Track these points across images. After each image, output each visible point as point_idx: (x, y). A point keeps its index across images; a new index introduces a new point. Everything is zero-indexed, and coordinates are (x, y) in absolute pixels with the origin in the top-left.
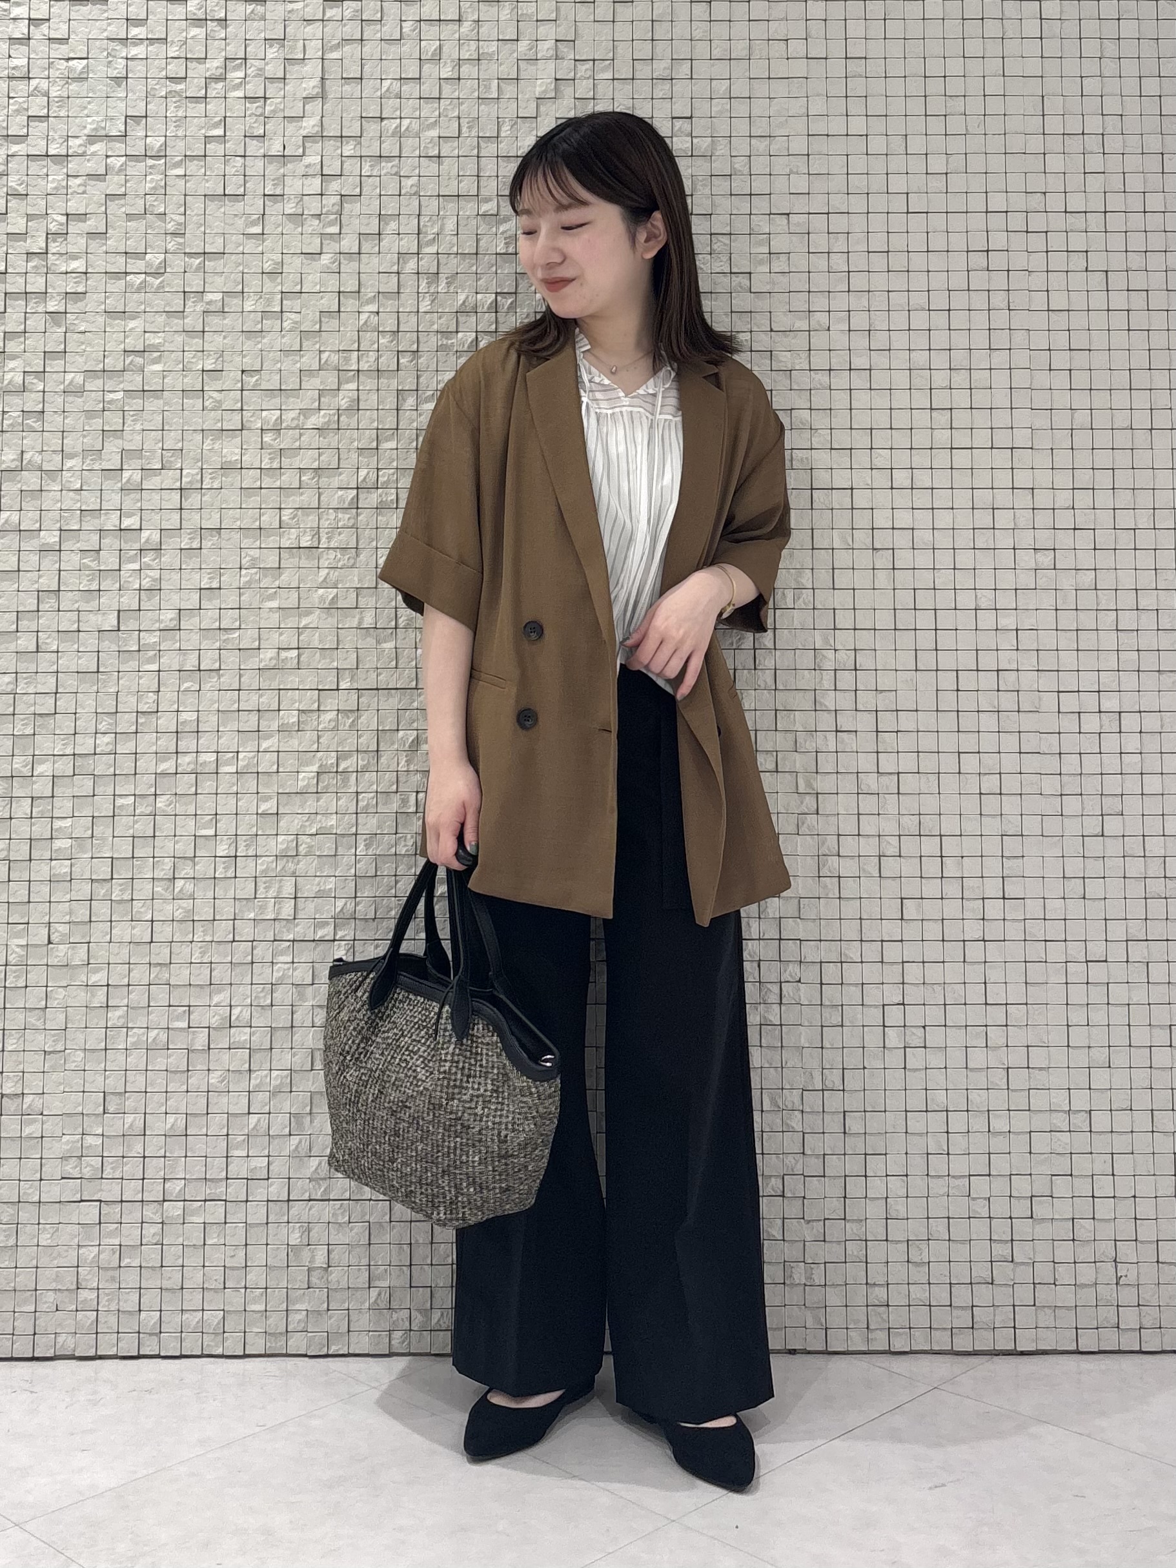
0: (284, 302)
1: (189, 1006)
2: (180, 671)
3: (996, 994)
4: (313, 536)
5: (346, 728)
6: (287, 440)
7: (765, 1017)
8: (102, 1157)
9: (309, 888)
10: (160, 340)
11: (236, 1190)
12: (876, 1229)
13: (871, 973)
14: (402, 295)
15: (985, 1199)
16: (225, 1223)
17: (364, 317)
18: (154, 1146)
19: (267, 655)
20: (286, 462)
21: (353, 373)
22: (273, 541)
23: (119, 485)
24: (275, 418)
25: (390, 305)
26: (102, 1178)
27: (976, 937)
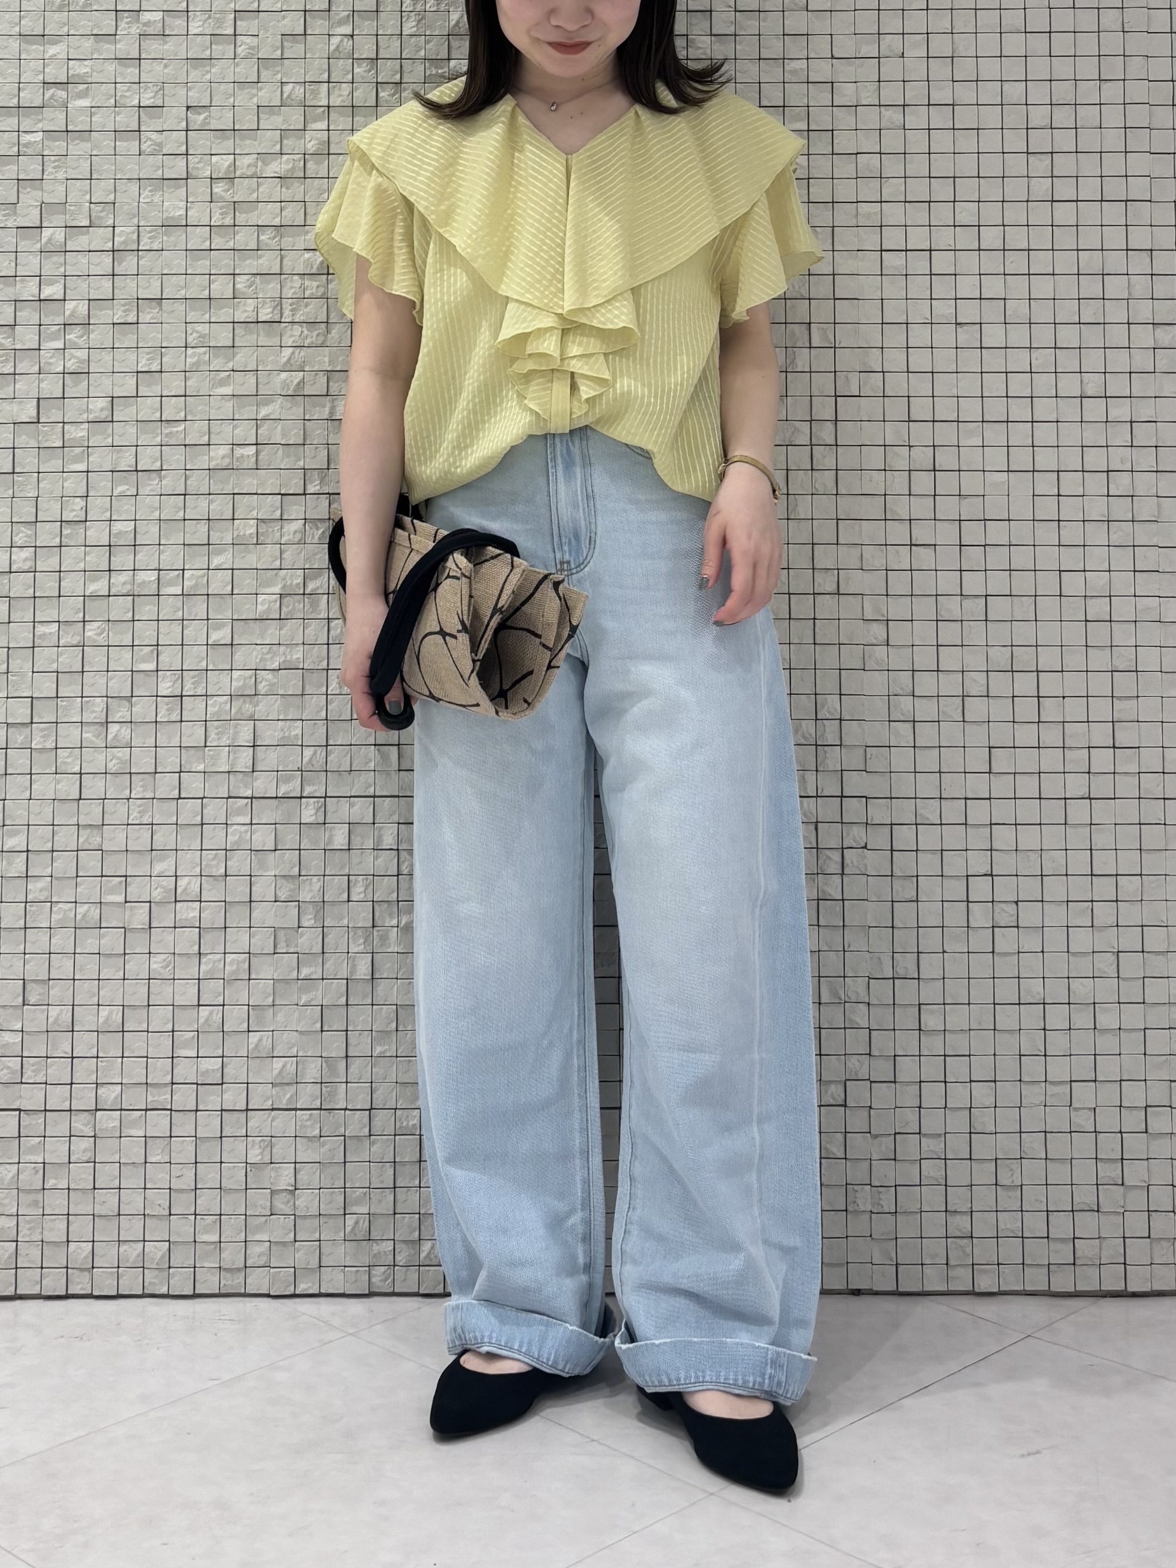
0: (238, 23)
1: (126, 876)
2: (112, 471)
3: (1104, 863)
4: (274, 308)
5: (316, 540)
6: (242, 191)
7: (824, 892)
8: (22, 1057)
9: (270, 733)
10: (88, 70)
11: (184, 1097)
12: (958, 1145)
13: (953, 837)
14: (381, 15)
15: (1090, 1109)
16: (171, 1137)
17: (335, 41)
18: (84, 1044)
19: (219, 454)
20: (241, 218)
21: (323, 109)
22: (225, 314)
23: (38, 246)
24: (227, 164)
25: (367, 26)
26: (22, 1083)
27: (1080, 794)
